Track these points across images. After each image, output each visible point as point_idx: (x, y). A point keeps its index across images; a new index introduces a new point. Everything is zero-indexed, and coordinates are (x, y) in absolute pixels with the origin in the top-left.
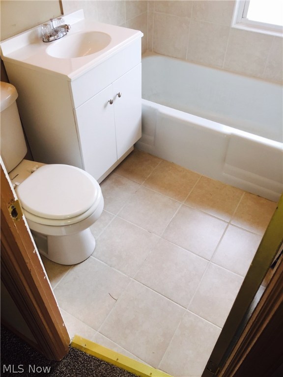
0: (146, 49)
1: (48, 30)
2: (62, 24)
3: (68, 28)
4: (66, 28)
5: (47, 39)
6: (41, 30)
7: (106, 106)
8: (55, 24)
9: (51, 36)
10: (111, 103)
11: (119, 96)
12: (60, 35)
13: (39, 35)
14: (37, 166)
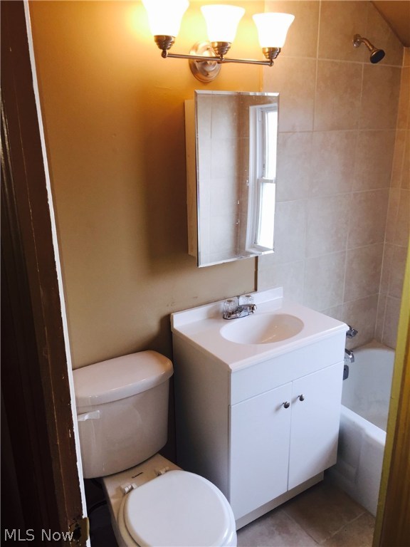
0: (373, 338)
1: (231, 307)
2: (250, 302)
3: (253, 309)
4: (252, 308)
5: (229, 316)
6: (224, 306)
7: (278, 409)
8: (242, 301)
9: (233, 313)
10: (286, 406)
11: (301, 399)
12: (243, 313)
13: (221, 311)
14: (167, 468)
